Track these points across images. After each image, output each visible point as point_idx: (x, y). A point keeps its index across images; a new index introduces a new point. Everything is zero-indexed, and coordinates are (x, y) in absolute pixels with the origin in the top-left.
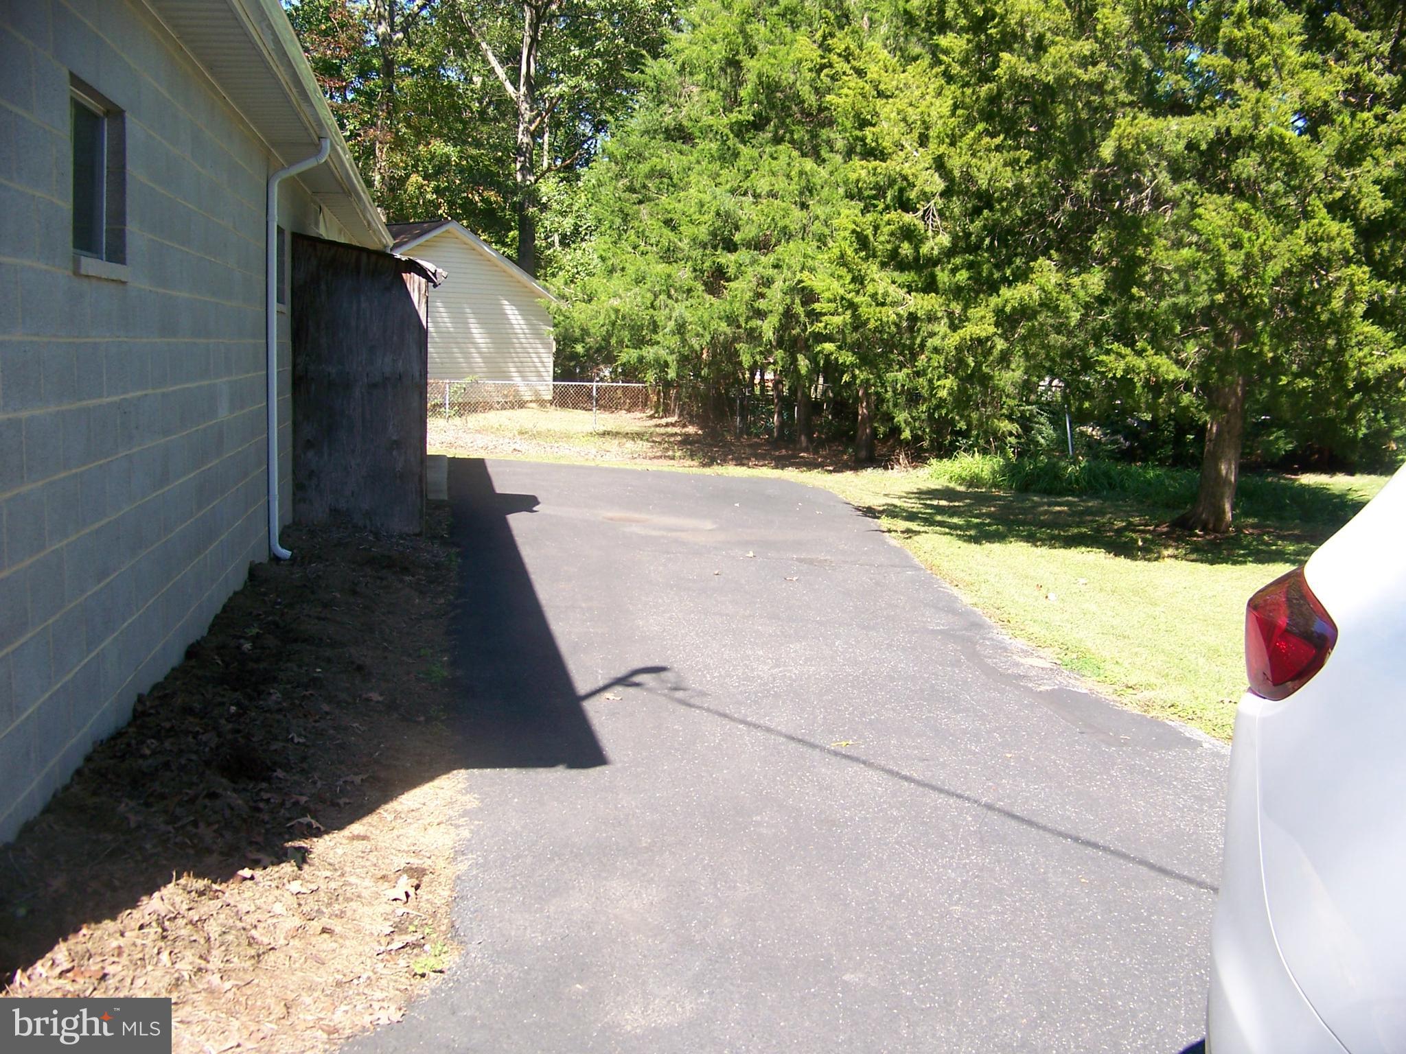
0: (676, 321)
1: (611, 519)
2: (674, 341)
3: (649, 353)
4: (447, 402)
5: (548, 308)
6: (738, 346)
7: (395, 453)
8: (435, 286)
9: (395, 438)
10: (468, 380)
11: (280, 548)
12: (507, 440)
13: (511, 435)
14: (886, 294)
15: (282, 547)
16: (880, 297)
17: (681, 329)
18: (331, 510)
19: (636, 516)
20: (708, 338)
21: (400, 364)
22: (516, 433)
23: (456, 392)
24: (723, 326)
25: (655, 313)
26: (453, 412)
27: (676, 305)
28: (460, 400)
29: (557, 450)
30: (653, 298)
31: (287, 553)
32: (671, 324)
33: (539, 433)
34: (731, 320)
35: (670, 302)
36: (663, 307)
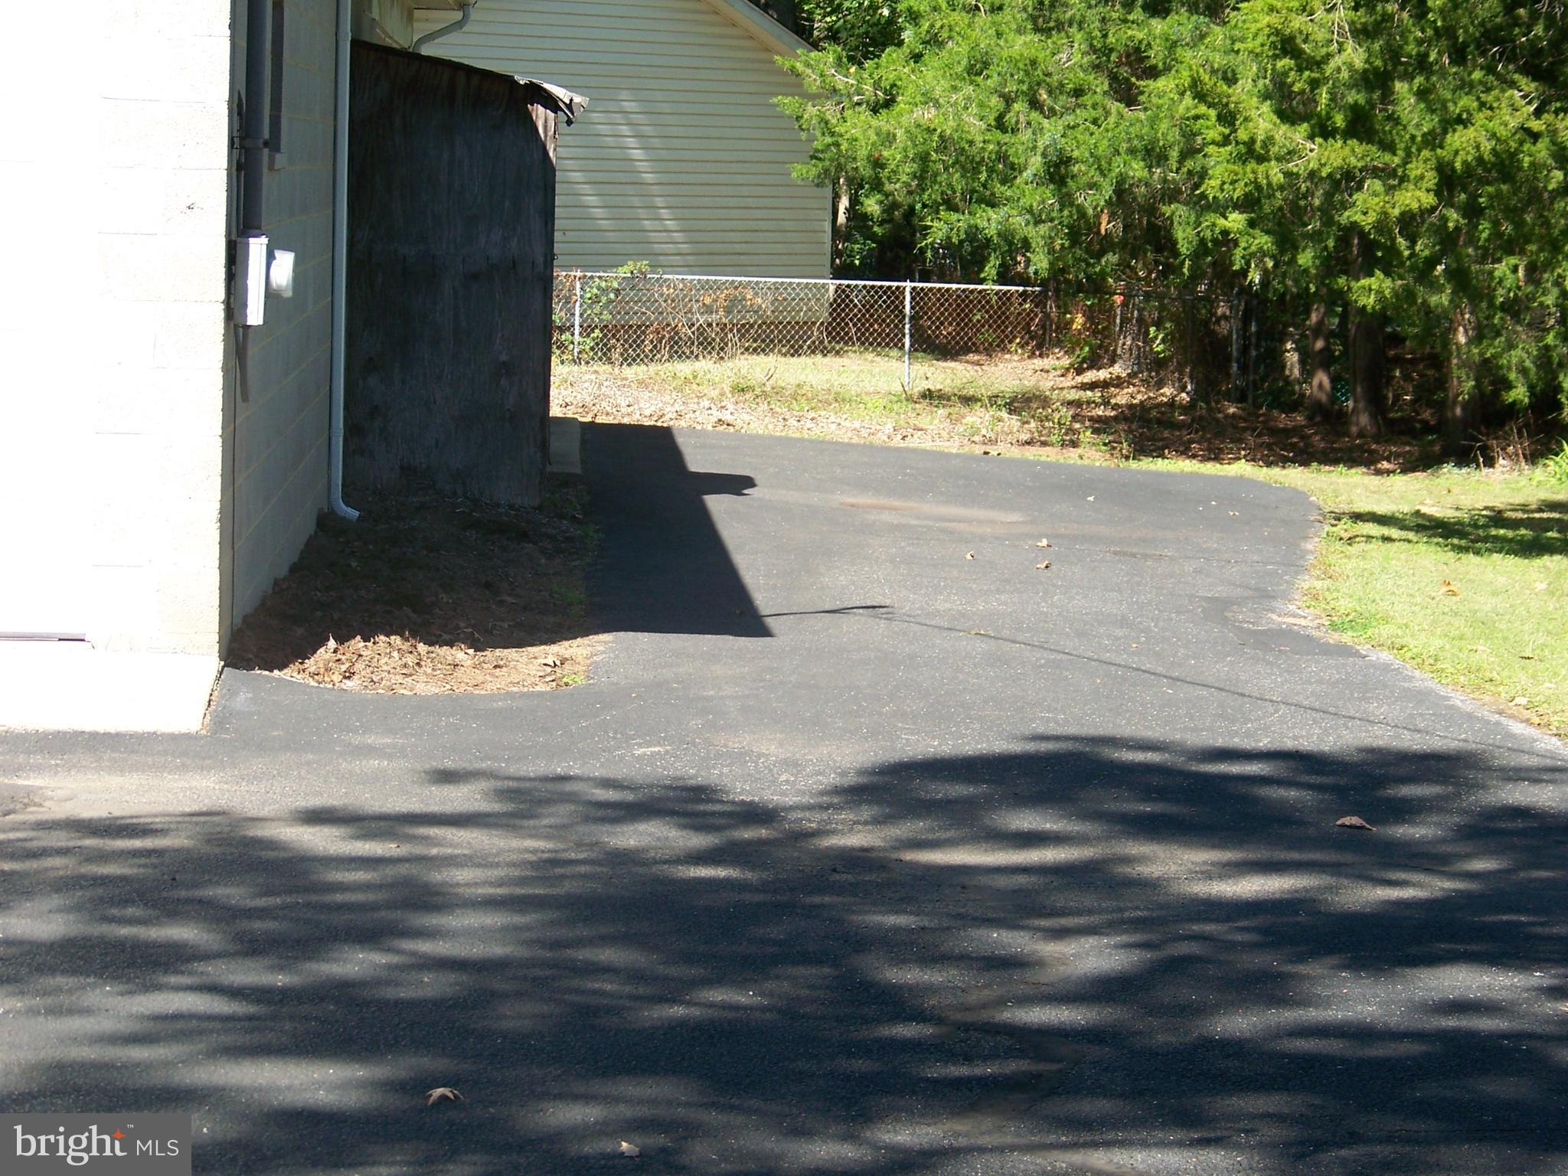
0: (1044, 155)
1: (853, 506)
2: (1045, 197)
3: (989, 221)
4: (577, 321)
5: (799, 118)
6: (1167, 210)
7: (504, 382)
8: (569, 122)
9: (504, 357)
10: (624, 272)
11: (344, 506)
12: (706, 403)
13: (714, 394)
14: (1269, 140)
15: (347, 504)
16: (1258, 145)
17: (1058, 171)
18: (402, 467)
19: (897, 503)
20: (1108, 191)
21: (514, 244)
22: (727, 390)
23: (595, 300)
24: (1137, 169)
25: (1006, 138)
26: (590, 343)
27: (1046, 123)
28: (606, 316)
29: (809, 424)
30: (1002, 106)
31: (353, 513)
32: (1036, 163)
33: (778, 391)
34: (1154, 155)
35: (1035, 115)
36: (1022, 126)
